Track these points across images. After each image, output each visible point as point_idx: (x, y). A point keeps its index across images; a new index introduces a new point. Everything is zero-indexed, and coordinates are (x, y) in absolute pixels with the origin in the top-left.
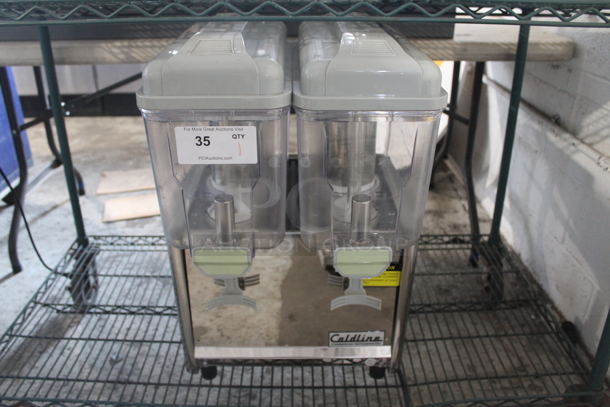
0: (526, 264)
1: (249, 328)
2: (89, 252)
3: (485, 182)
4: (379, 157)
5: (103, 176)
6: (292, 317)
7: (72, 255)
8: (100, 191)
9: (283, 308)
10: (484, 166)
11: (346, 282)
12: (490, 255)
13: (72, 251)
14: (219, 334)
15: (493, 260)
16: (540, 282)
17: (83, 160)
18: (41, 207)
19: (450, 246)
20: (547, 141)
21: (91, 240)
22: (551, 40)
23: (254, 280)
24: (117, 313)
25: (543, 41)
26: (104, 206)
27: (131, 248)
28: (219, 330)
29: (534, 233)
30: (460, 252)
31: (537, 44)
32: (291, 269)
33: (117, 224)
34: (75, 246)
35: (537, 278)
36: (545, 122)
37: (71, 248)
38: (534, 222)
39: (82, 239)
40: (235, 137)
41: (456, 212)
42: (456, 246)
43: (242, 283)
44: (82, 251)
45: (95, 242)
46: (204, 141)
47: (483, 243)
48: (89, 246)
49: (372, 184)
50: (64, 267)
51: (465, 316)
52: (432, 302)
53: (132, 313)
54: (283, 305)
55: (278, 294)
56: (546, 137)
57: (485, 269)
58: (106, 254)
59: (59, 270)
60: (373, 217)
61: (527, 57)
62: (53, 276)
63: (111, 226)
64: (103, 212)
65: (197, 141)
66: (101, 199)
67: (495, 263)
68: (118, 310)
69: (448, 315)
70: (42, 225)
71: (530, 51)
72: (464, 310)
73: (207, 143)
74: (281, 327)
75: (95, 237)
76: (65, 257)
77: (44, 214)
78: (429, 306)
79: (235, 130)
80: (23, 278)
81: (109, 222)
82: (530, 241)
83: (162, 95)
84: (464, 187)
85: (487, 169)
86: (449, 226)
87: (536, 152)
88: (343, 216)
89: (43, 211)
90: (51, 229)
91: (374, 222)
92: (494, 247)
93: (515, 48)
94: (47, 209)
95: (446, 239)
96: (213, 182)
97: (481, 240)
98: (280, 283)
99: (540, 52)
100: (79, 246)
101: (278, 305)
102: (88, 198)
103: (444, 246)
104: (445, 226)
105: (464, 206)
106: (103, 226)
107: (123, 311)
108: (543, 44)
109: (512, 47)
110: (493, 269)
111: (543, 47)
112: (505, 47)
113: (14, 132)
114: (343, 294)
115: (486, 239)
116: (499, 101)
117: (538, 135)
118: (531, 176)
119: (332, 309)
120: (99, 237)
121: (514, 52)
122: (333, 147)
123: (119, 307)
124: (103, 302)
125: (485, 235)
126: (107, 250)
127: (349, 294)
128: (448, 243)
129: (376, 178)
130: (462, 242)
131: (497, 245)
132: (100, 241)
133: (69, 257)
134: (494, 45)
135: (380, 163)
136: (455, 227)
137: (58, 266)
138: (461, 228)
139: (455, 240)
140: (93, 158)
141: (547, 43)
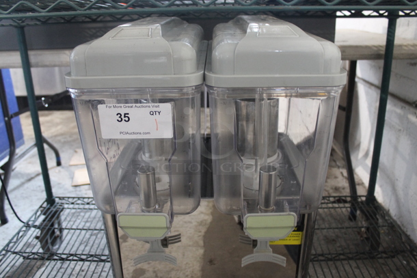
0: (395, 218)
1: (177, 270)
2: (55, 210)
3: (358, 154)
4: (281, 134)
5: (76, 152)
6: (211, 262)
7: (42, 211)
8: (72, 163)
9: (205, 255)
10: (356, 143)
11: (255, 243)
12: (368, 212)
13: (42, 209)
14: (155, 274)
15: (371, 216)
16: (408, 233)
17: (62, 140)
18: (29, 174)
19: (336, 205)
20: (409, 121)
21: (57, 200)
22: (411, 43)
23: (177, 239)
24: (70, 260)
25: (405, 44)
26: (74, 174)
27: (87, 206)
28: (155, 272)
29: (401, 193)
30: (344, 210)
31: (400, 46)
32: (211, 223)
33: (82, 187)
34: (45, 205)
35: (405, 230)
36: (407, 107)
37: (41, 207)
38: (400, 185)
39: (50, 199)
40: (152, 113)
41: (336, 177)
42: (341, 205)
43: (165, 242)
44: (49, 209)
45: (60, 201)
46: (123, 118)
47: (362, 202)
48: (55, 204)
49: (276, 156)
50: (34, 221)
51: (353, 263)
52: (325, 252)
53: (82, 260)
54: (205, 251)
55: (201, 243)
56: (407, 118)
57: (364, 224)
58: (68, 211)
59: (30, 223)
60: (278, 185)
61: (393, 57)
62: (24, 229)
63: (78, 189)
64: (72, 178)
65: (118, 117)
66: (73, 168)
67: (373, 218)
68: (71, 258)
69: (338, 263)
70: (27, 188)
71: (396, 52)
72: (351, 259)
73: (127, 119)
74: (203, 270)
75: (60, 198)
76: (36, 214)
77: (30, 180)
78: (322, 255)
79: (152, 107)
80: (8, 228)
81: (76, 186)
82: (398, 200)
83: (86, 76)
84: (343, 159)
85: (359, 145)
86: (332, 189)
87: (400, 130)
88: (252, 185)
89: (29, 177)
90: (34, 190)
91: (279, 189)
92: (371, 205)
93: (384, 49)
94: (33, 176)
95: (332, 199)
96: (143, 156)
97: (359, 200)
98: (203, 233)
99: (403, 52)
100: (48, 204)
101: (201, 251)
102: (63, 168)
103: (330, 205)
104: (328, 189)
105: (342, 173)
106: (72, 189)
107: (75, 258)
108: (406, 46)
109: (381, 48)
110: (371, 224)
111: (405, 48)
112: (375, 49)
113: (6, 119)
114: (252, 252)
115: (364, 199)
116: (367, 94)
117: (401, 118)
118: (396, 149)
119: (242, 266)
120: (63, 198)
121: (383, 52)
122: (242, 125)
123: (72, 255)
124: (60, 252)
125: (363, 196)
126: (68, 208)
127: (257, 252)
128: (334, 202)
129: (278, 151)
130: (345, 202)
131: (373, 204)
132: (63, 201)
133: (39, 213)
134: (367, 47)
135: (282, 140)
136: (337, 189)
137: (29, 221)
138: (341, 190)
139: (340, 200)
140: (69, 139)
141: (409, 45)
